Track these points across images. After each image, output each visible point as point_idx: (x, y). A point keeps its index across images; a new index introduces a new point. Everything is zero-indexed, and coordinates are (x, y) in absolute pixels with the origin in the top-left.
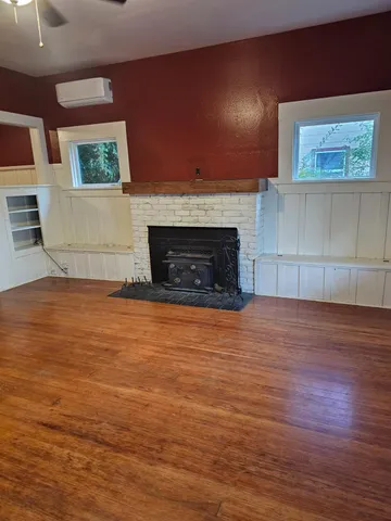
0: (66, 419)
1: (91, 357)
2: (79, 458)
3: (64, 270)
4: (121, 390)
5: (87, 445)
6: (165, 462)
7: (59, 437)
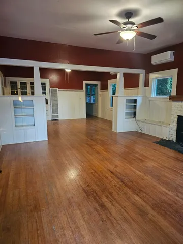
1: (133, 159)
2: (114, 183)
3: (141, 129)
4: (137, 172)
5: (118, 180)
6: (138, 196)
7: (112, 175)
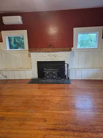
0: (55, 126)
3: (6, 77)
